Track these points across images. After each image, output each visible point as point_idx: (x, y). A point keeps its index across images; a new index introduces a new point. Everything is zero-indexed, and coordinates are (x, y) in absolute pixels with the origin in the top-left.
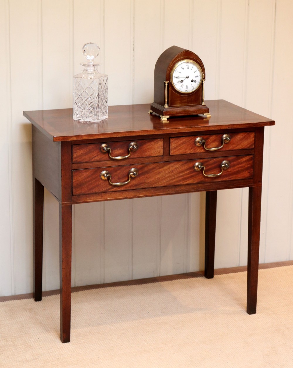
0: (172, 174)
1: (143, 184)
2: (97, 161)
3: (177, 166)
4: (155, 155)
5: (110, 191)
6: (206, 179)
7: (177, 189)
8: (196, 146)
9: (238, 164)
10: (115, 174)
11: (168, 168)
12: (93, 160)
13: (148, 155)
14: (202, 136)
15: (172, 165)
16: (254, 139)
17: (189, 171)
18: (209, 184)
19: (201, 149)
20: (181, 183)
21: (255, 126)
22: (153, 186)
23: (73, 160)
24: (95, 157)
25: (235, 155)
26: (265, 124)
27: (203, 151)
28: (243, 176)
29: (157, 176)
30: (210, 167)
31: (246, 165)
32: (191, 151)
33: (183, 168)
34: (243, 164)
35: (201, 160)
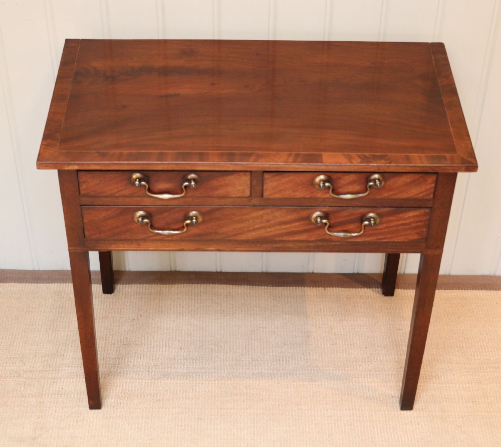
0: (268, 224)
1: (212, 235)
2: (125, 196)
3: (277, 214)
4: (234, 196)
5: (151, 239)
7: (277, 246)
9: (398, 221)
10: (160, 216)
11: (260, 216)
12: (118, 194)
13: (221, 194)
14: (329, 174)
15: (268, 212)
16: (433, 185)
17: (300, 223)
18: (337, 244)
19: (326, 193)
20: (285, 238)
21: (433, 170)
22: (231, 238)
23: (82, 192)
24: (121, 190)
25: (394, 206)
26: (456, 168)
27: (327, 196)
28: (405, 237)
29: (239, 226)
30: (341, 220)
31: (413, 222)
32: (305, 194)
33: (290, 217)
34: (408, 221)
35: (325, 209)
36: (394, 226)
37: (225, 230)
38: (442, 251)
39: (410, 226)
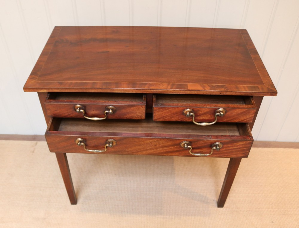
0: (155, 147)
12: (68, 117)
13: (128, 118)
19: (190, 119)
20: (165, 155)
29: (138, 147)
30: (199, 145)
33: (169, 144)
34: (239, 147)
36: (230, 149)
37: (130, 149)
39: (239, 150)
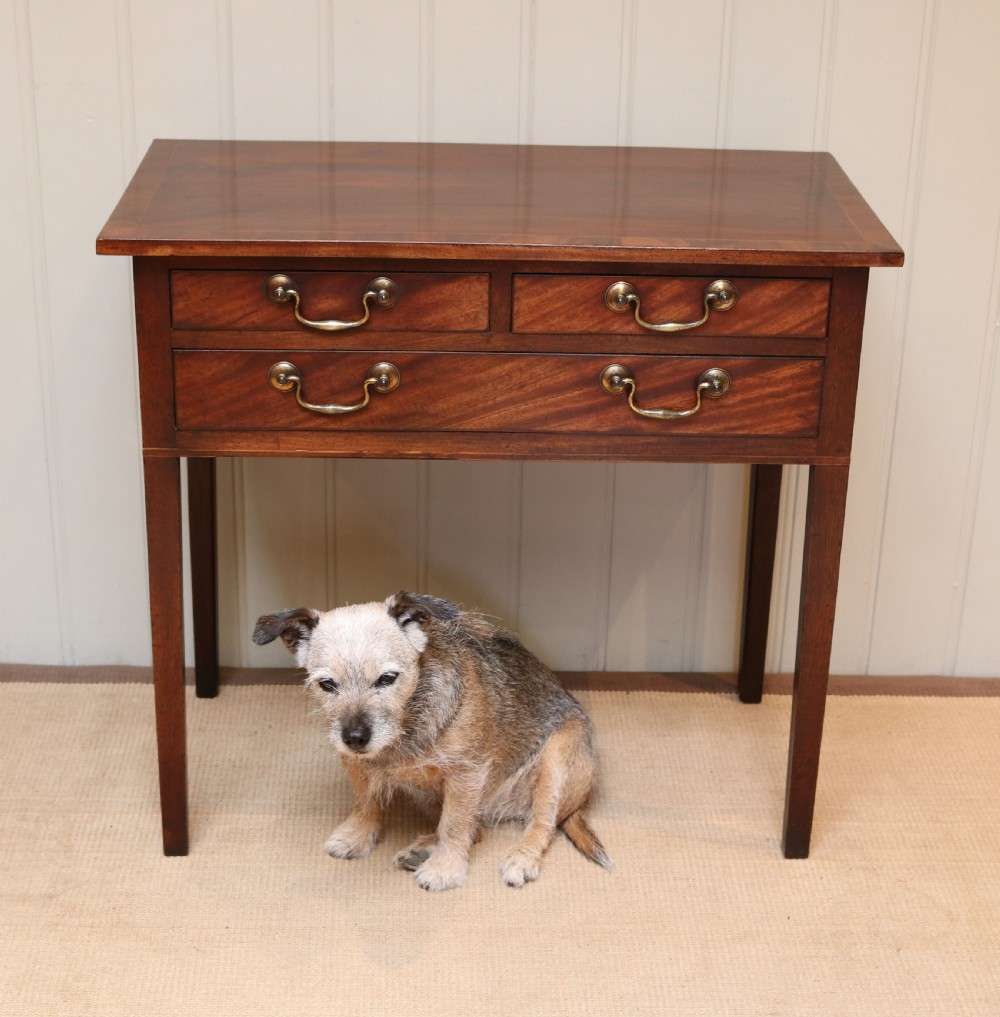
0: (521, 393)
1: (417, 418)
2: (256, 328)
3: (538, 370)
4: (459, 328)
5: (301, 426)
6: (644, 425)
7: (540, 445)
8: (607, 308)
9: (762, 386)
10: (319, 374)
11: (507, 375)
12: (242, 324)
13: (434, 324)
14: (634, 279)
15: (523, 365)
16: (826, 305)
17: (580, 393)
18: (652, 440)
19: (628, 323)
20: (553, 427)
21: (823, 262)
22: (453, 426)
23: (177, 317)
24: (249, 314)
25: (755, 353)
26: (864, 258)
27: (631, 328)
28: (778, 424)
29: (467, 397)
30: (658, 383)
31: (790, 391)
32: (590, 324)
33: (563, 377)
34: (780, 388)
35: (628, 359)
36: (757, 399)
37: (441, 406)
38: (849, 460)
39: (786, 400)
